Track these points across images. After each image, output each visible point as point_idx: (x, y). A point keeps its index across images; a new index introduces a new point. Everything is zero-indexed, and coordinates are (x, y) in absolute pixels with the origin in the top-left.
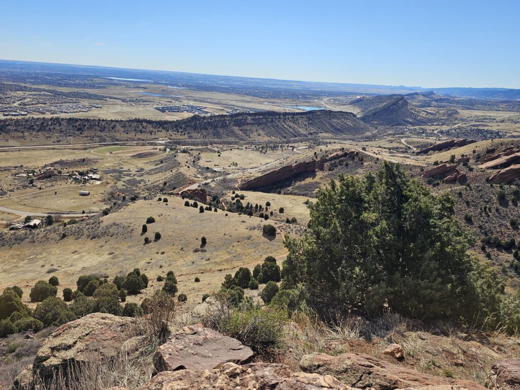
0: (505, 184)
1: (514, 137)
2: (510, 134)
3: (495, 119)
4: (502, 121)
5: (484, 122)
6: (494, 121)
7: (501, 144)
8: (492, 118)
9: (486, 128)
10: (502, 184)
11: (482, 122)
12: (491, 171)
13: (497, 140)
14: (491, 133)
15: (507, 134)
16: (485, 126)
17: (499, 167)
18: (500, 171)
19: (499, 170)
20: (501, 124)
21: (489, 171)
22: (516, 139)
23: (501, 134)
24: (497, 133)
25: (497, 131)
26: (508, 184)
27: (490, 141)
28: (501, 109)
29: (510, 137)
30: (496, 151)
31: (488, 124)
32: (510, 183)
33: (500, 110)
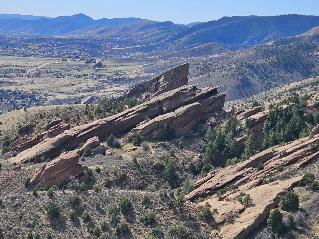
0: (56, 190)
1: (59, 102)
2: (52, 98)
3: (24, 72)
4: (38, 75)
5: (8, 77)
6: (25, 75)
7: (41, 116)
8: (21, 69)
9: (13, 88)
10: (52, 189)
11: (5, 76)
12: (31, 166)
13: (33, 110)
14: (22, 97)
15: (48, 98)
16: (11, 84)
17: (43, 158)
18: (45, 166)
19: (42, 164)
20: (35, 80)
21: (28, 167)
22: (62, 106)
23: (38, 98)
24: (32, 96)
25: (31, 92)
26: (60, 188)
27: (22, 111)
28: (33, 53)
29: (53, 102)
30: (34, 129)
31: (15, 80)
32: (63, 186)
33: (31, 55)
